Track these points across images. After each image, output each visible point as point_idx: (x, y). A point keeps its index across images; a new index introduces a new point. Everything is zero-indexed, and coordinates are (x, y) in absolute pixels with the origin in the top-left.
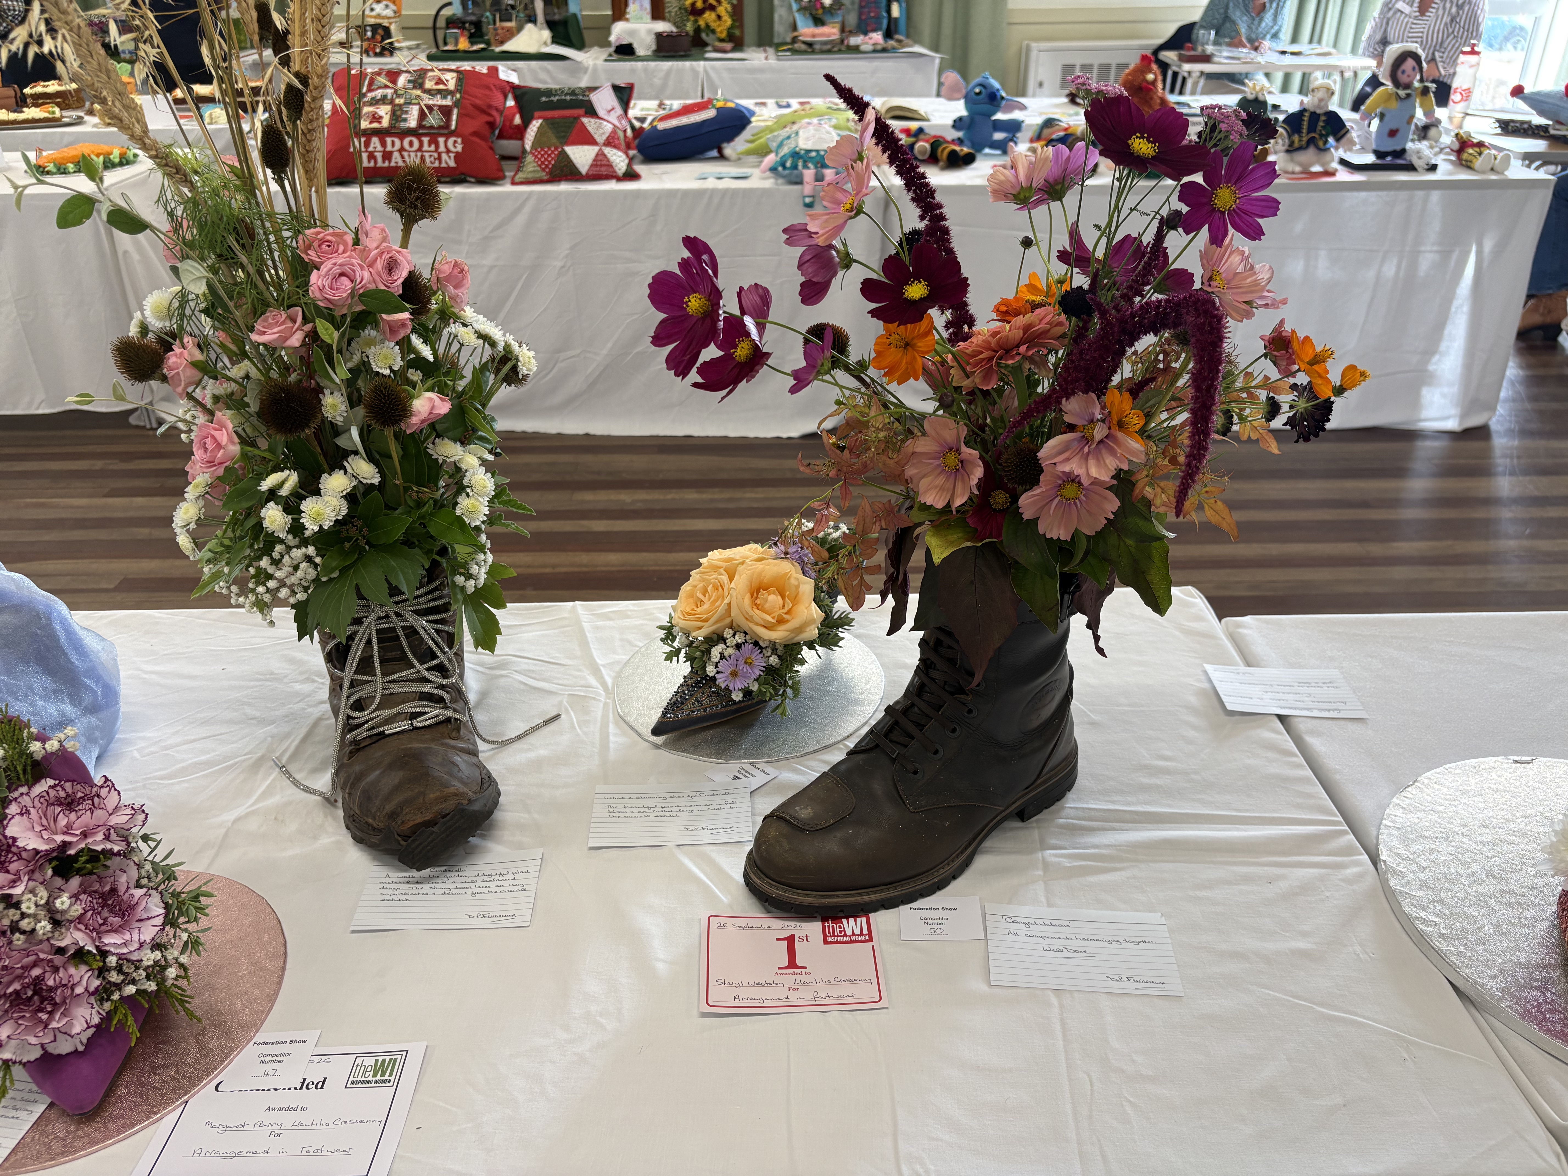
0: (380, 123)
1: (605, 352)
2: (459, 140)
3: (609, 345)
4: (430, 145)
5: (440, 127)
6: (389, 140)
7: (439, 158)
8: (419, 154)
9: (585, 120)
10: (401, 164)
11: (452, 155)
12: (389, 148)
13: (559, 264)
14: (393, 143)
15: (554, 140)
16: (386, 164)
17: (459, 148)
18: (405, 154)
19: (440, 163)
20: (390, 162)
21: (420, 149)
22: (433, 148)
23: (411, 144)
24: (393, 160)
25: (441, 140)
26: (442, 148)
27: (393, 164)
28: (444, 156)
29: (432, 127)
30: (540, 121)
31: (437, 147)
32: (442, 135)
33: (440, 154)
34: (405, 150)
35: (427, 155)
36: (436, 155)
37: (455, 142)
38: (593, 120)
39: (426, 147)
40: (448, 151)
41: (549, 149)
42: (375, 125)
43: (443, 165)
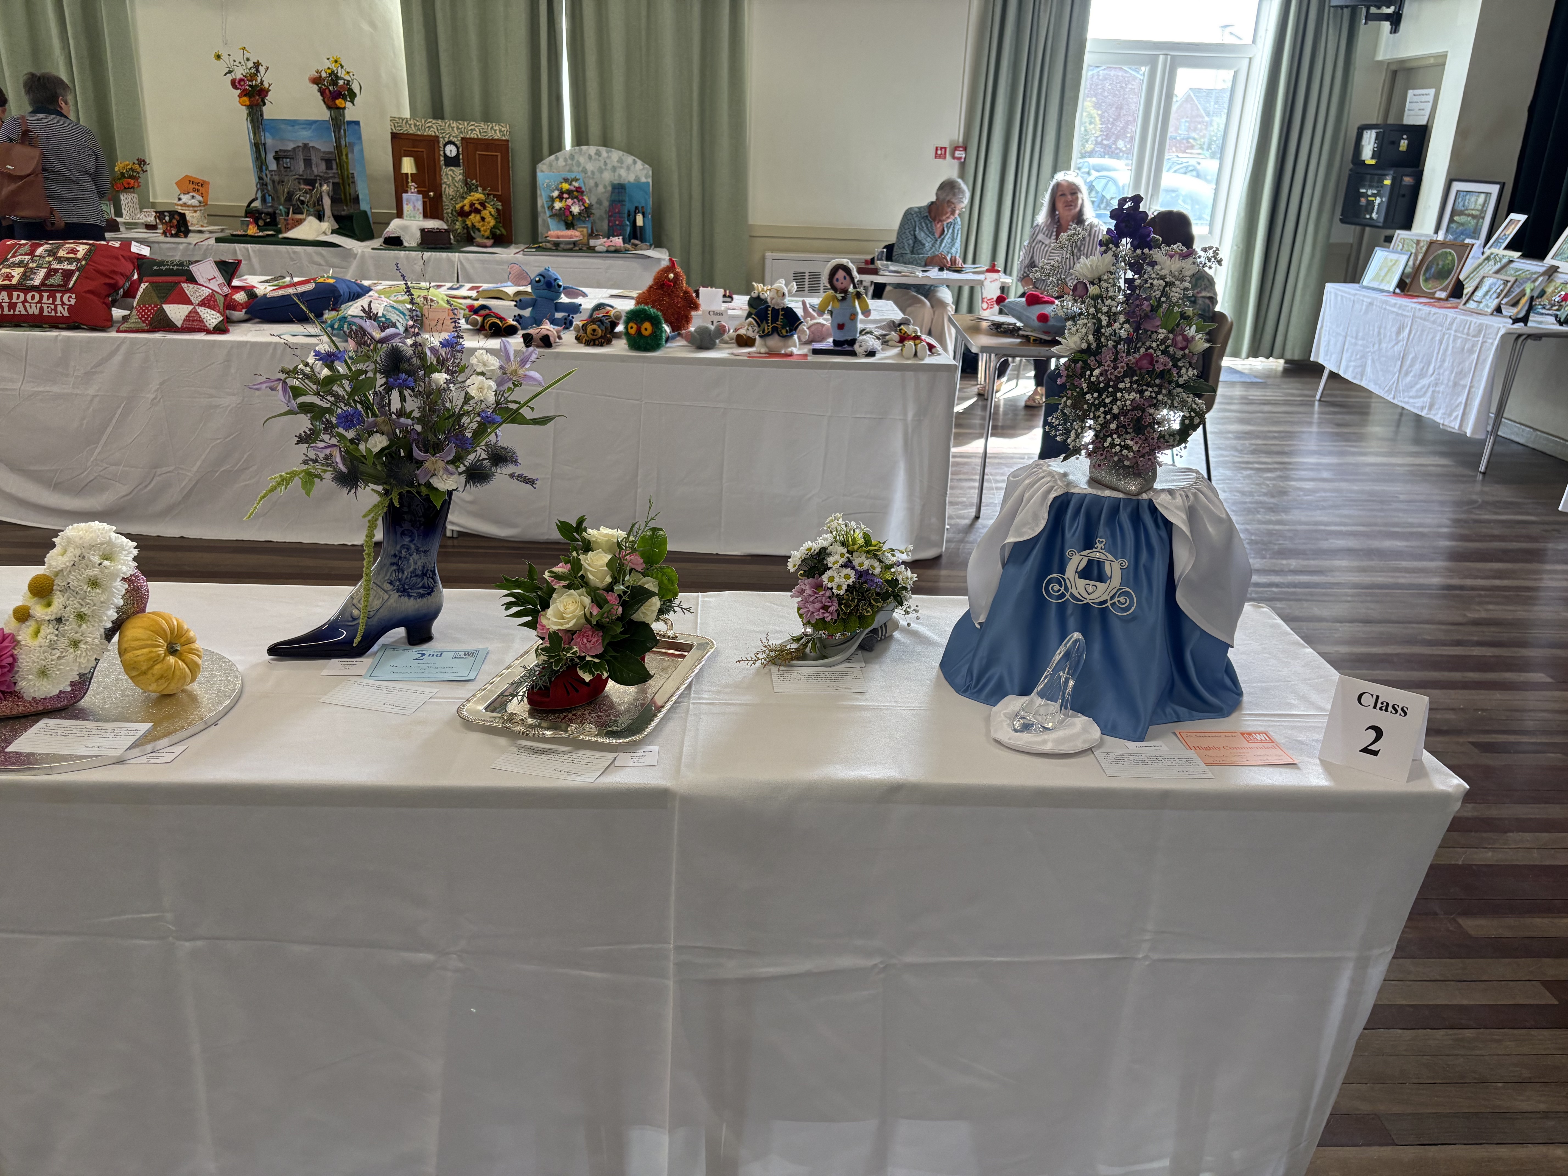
0: (10, 281)
1: (195, 469)
2: (73, 296)
3: (198, 464)
4: (48, 299)
5: (59, 286)
6: (15, 294)
7: (55, 309)
8: (39, 305)
9: (184, 285)
10: (24, 312)
11: (66, 307)
12: (14, 300)
13: (152, 396)
14: (18, 296)
15: (156, 300)
16: (12, 312)
17: (73, 302)
18: (27, 305)
19: (56, 313)
20: (14, 311)
21: (40, 302)
22: (51, 301)
23: (33, 297)
24: (17, 309)
25: (58, 295)
26: (58, 301)
27: (17, 312)
28: (59, 308)
29: (52, 285)
30: (147, 284)
31: (54, 300)
32: (59, 292)
33: (56, 306)
34: (28, 302)
35: (45, 306)
36: (53, 307)
37: (70, 297)
38: (191, 286)
39: (45, 300)
40: (63, 304)
41: (150, 306)
42: (6, 282)
43: (59, 314)
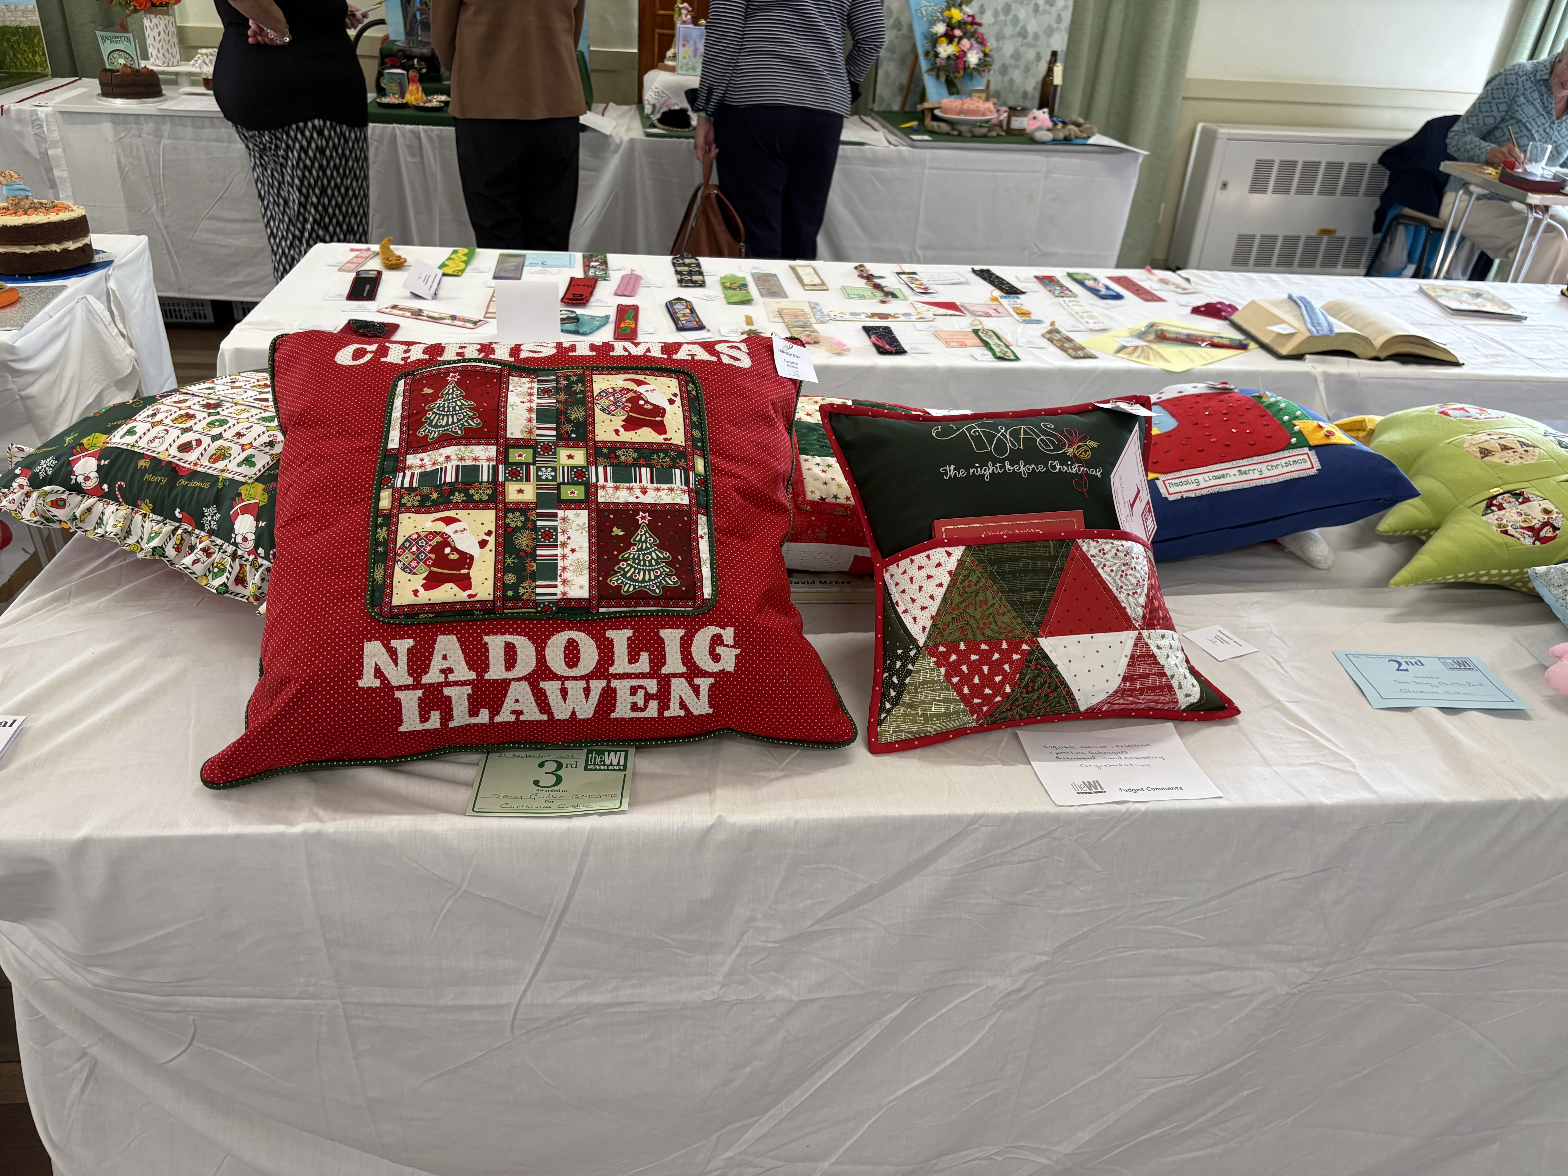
0: (465, 583)
2: (728, 634)
4: (633, 658)
5: (669, 595)
6: (495, 644)
7: (663, 696)
11: (705, 683)
17: (729, 659)
18: (551, 688)
19: (664, 705)
22: (644, 664)
23: (572, 654)
24: (509, 705)
25: (672, 637)
26: (674, 664)
28: (679, 688)
29: (641, 596)
30: (958, 552)
32: (672, 622)
33: (665, 683)
34: (553, 676)
35: (622, 687)
36: (652, 686)
37: (717, 640)
39: (621, 664)
40: (693, 671)
41: (995, 646)
42: (448, 593)
43: (674, 711)
